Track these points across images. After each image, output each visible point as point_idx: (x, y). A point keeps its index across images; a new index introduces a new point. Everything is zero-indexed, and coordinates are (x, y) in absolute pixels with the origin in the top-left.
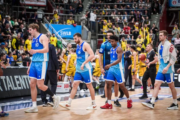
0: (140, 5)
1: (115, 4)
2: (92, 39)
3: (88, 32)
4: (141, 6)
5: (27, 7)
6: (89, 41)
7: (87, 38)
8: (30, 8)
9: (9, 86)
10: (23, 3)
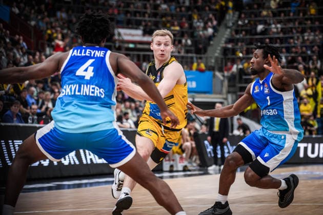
0: (306, 38)
1: (266, 38)
2: (229, 92)
3: (222, 82)
4: (308, 39)
5: (126, 45)
6: (225, 96)
7: (222, 90)
8: (131, 46)
9: (89, 158)
10: (121, 38)
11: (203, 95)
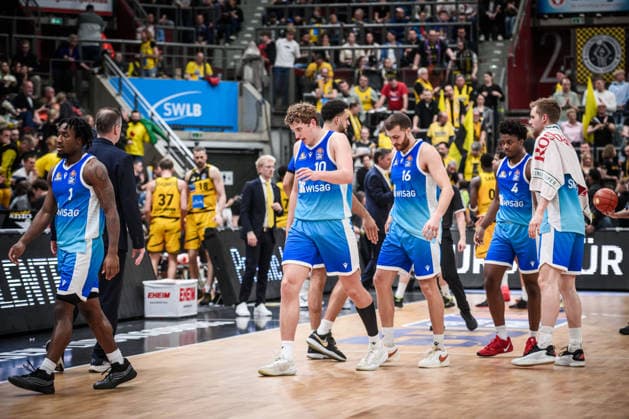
1: (355, 4)
2: (274, 128)
3: (261, 104)
4: (442, 12)
5: (44, 20)
6: (265, 137)
7: (258, 124)
8: (55, 21)
10: (31, 4)
11: (217, 135)
